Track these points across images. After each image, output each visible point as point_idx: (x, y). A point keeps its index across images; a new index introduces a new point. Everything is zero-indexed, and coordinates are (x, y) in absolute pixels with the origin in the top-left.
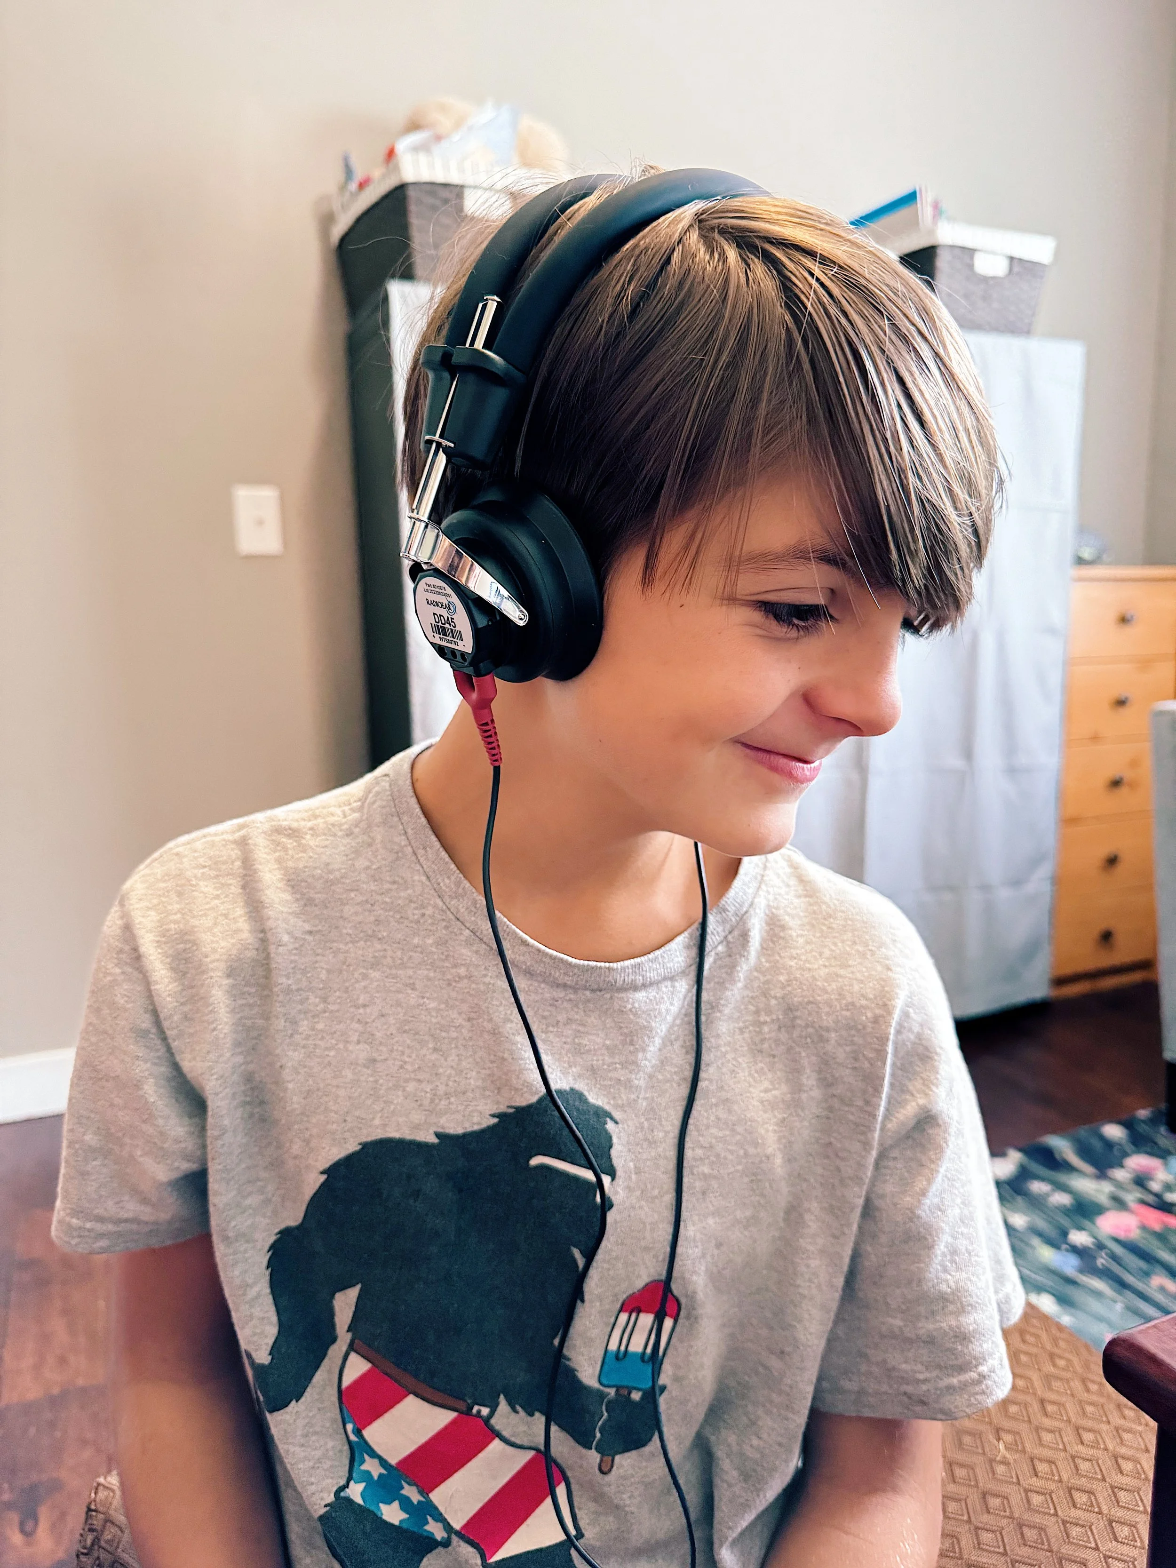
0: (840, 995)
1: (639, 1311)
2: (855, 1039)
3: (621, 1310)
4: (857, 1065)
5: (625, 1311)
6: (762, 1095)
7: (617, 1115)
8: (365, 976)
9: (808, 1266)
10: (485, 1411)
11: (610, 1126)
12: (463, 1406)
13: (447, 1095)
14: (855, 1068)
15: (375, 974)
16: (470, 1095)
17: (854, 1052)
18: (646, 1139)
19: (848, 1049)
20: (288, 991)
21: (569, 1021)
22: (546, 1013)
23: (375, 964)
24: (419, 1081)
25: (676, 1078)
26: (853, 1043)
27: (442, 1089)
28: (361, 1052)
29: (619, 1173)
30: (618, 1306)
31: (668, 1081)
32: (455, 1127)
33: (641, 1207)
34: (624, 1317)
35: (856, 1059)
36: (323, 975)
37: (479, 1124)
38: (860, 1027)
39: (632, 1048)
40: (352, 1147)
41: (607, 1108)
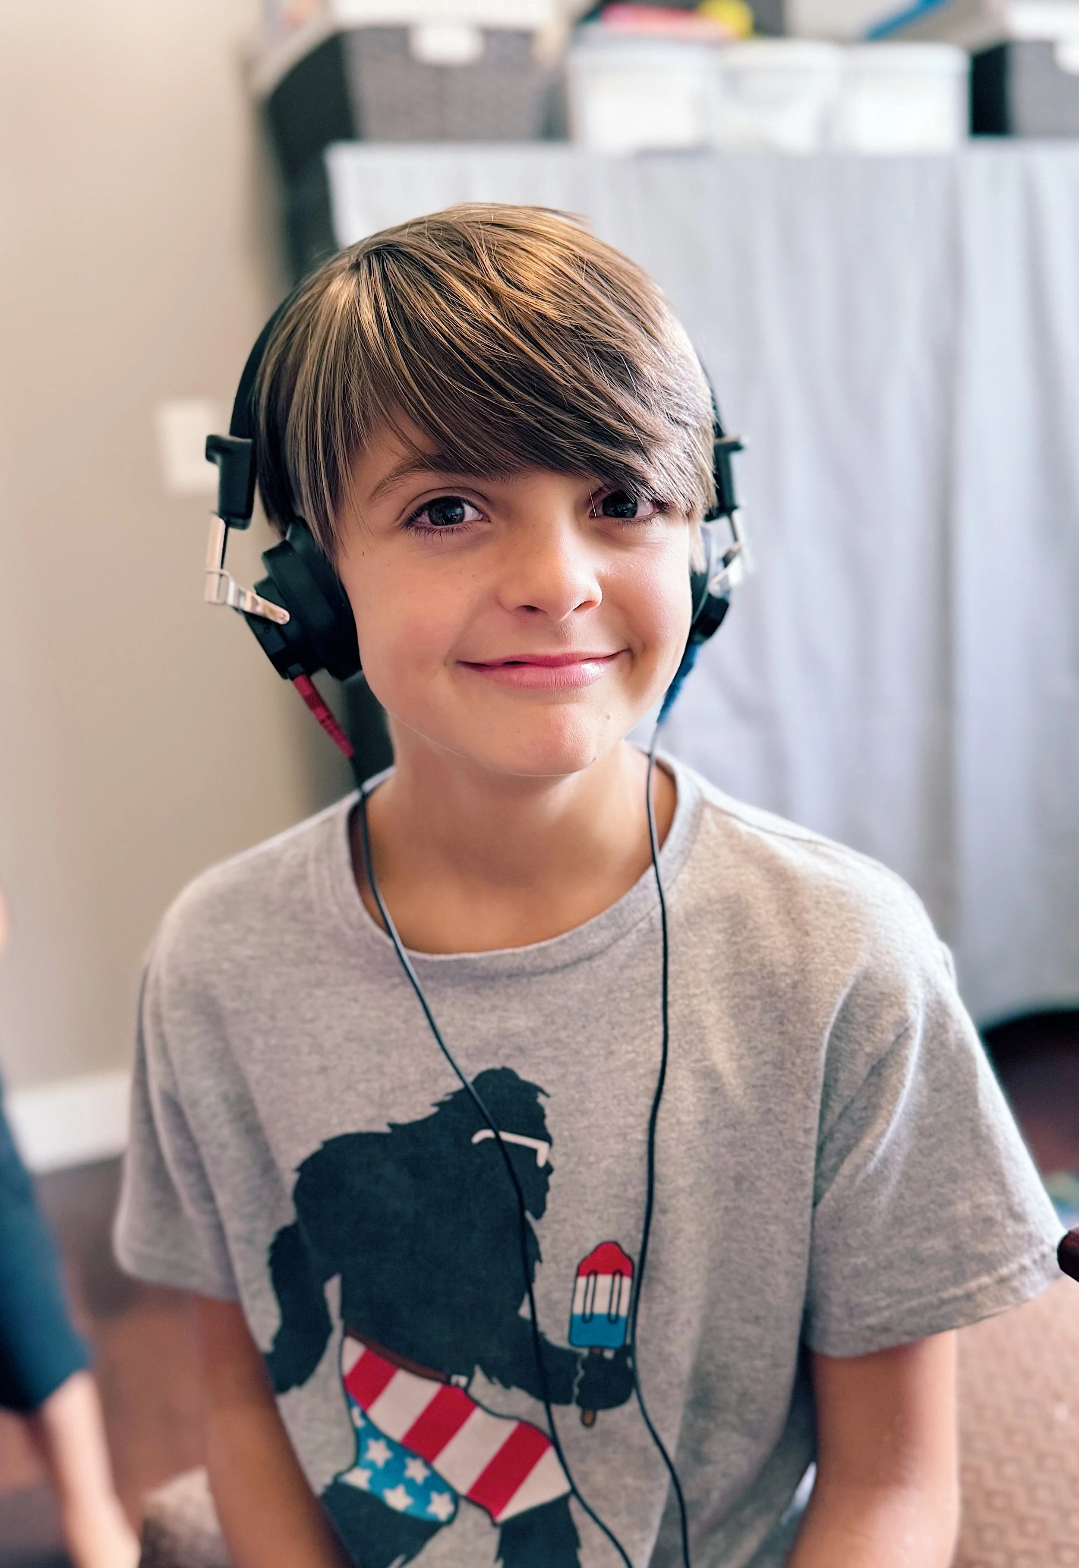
0: (761, 965)
1: (596, 1274)
2: (778, 1005)
3: (579, 1273)
4: (783, 1029)
5: (582, 1275)
6: (693, 1065)
7: (548, 1089)
8: (310, 995)
9: (766, 1230)
10: (463, 1381)
11: (541, 1099)
12: (443, 1377)
13: (393, 1090)
14: (781, 1033)
15: (320, 993)
16: (411, 1089)
17: (778, 1017)
18: (578, 1110)
19: (774, 1015)
20: (237, 1012)
21: (494, 1008)
22: (472, 1002)
23: (319, 984)
24: (369, 1081)
25: (602, 1052)
26: (776, 1009)
27: (388, 1086)
28: (314, 1061)
29: (556, 1140)
30: (573, 1271)
31: (595, 1056)
32: (403, 1117)
33: (580, 1173)
34: (582, 1281)
35: (781, 1023)
36: (268, 996)
37: (422, 1113)
38: (781, 993)
39: (554, 1027)
40: (315, 1146)
41: (538, 1083)
